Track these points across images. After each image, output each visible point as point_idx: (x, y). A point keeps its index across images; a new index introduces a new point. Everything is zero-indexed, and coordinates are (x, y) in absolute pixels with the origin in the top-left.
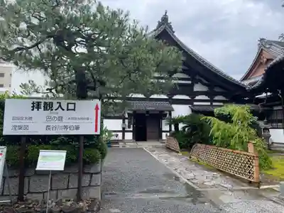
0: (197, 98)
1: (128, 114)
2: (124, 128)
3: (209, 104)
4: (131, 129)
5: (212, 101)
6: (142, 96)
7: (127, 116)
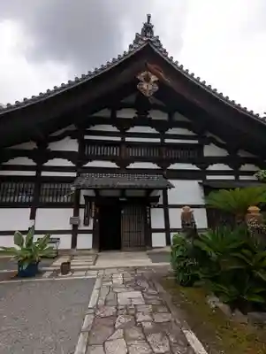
0: (211, 168)
1: (85, 197)
2: (75, 226)
3: (232, 178)
4: (90, 227)
5: (236, 173)
6: (113, 165)
7: (82, 201)
